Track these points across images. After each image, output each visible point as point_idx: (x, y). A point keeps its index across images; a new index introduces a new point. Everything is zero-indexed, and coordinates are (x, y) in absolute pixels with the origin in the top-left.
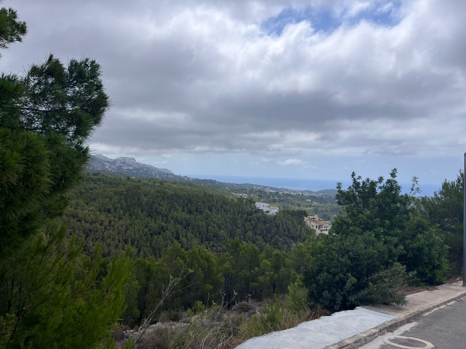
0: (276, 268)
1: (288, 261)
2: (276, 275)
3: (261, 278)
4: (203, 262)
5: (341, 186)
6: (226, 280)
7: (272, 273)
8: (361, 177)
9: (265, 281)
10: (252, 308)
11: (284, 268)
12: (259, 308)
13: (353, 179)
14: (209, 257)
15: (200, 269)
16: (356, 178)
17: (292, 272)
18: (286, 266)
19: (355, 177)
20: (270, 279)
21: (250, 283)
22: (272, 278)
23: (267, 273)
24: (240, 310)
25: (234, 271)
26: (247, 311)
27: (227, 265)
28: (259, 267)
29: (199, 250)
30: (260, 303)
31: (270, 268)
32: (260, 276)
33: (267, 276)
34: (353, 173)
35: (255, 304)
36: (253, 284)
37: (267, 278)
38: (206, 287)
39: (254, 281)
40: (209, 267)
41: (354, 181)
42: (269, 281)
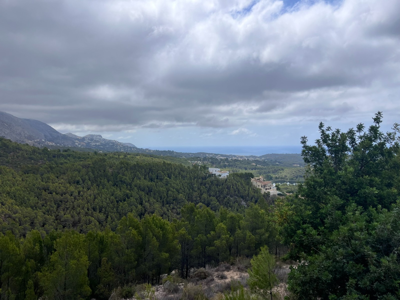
0: (232, 230)
1: (243, 223)
2: (232, 238)
3: (217, 242)
4: (157, 230)
5: (306, 141)
6: (182, 246)
7: (228, 236)
8: (330, 128)
9: (221, 244)
10: (210, 275)
11: (239, 231)
12: (217, 273)
13: (321, 131)
14: (164, 225)
15: (154, 238)
16: (324, 130)
17: (248, 234)
18: (241, 228)
19: (324, 128)
20: (226, 242)
21: (206, 247)
22: (228, 240)
23: (223, 236)
24: (198, 278)
25: (190, 236)
26: (205, 278)
27: (183, 231)
28: (214, 230)
29: (153, 218)
30: (218, 267)
31: (226, 231)
32: (216, 240)
33: (223, 240)
34: (321, 124)
35: (212, 269)
36: (209, 249)
37: (224, 241)
38: (162, 255)
39: (210, 245)
40: (164, 234)
41: (322, 133)
42: (225, 245)
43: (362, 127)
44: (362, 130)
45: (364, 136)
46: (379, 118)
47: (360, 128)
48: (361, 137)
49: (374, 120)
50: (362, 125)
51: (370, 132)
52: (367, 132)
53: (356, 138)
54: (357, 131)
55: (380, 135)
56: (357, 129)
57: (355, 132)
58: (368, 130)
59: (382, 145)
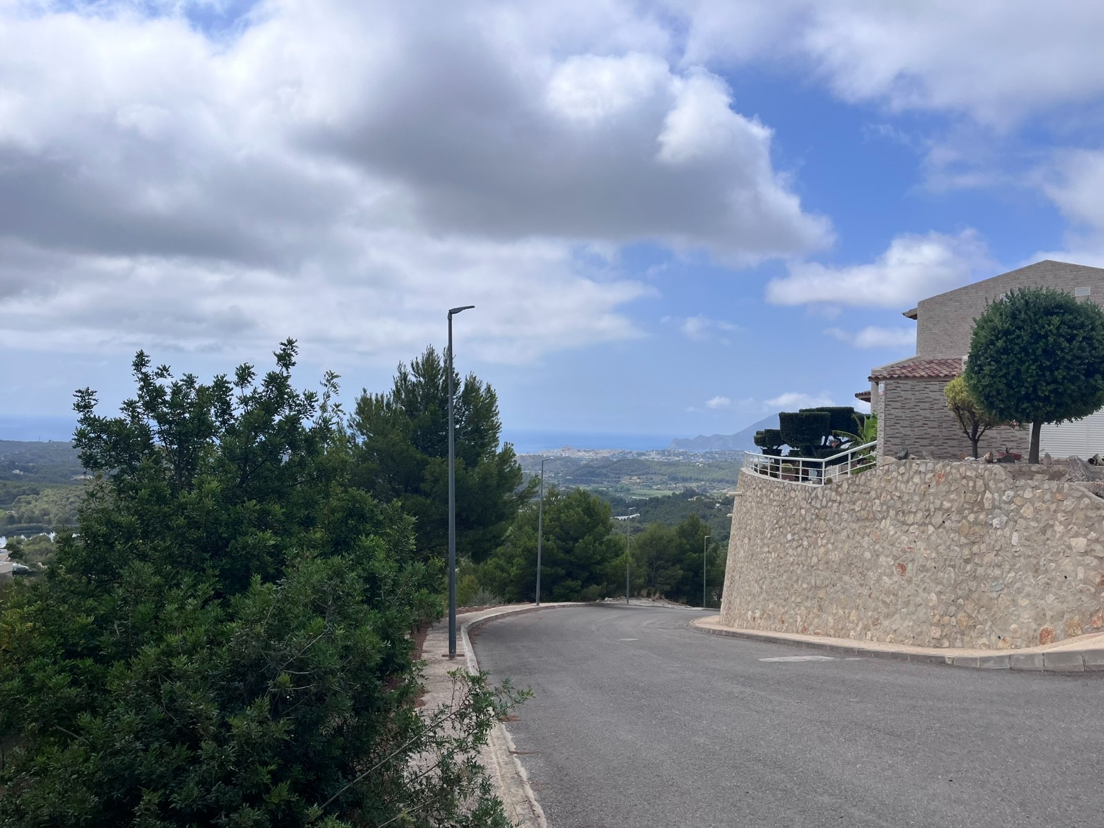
5: (93, 402)
8: (167, 371)
13: (140, 376)
16: (150, 373)
19: (150, 369)
34: (141, 355)
41: (142, 383)
43: (250, 374)
44: (249, 382)
45: (252, 398)
46: (290, 355)
47: (244, 375)
48: (244, 401)
49: (276, 358)
50: (249, 368)
51: (267, 387)
52: (261, 389)
53: (234, 401)
54: (237, 385)
55: (290, 397)
56: (235, 379)
57: (229, 385)
58: (263, 382)
59: (293, 422)
